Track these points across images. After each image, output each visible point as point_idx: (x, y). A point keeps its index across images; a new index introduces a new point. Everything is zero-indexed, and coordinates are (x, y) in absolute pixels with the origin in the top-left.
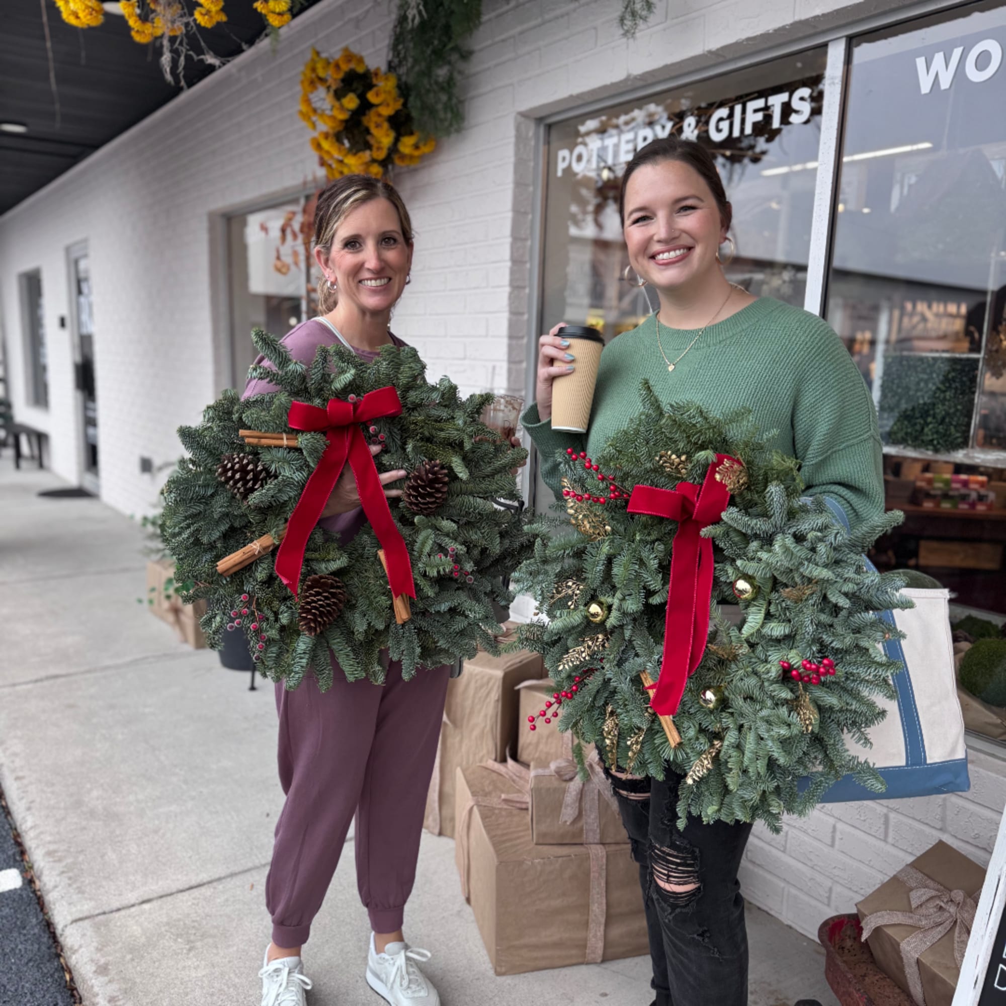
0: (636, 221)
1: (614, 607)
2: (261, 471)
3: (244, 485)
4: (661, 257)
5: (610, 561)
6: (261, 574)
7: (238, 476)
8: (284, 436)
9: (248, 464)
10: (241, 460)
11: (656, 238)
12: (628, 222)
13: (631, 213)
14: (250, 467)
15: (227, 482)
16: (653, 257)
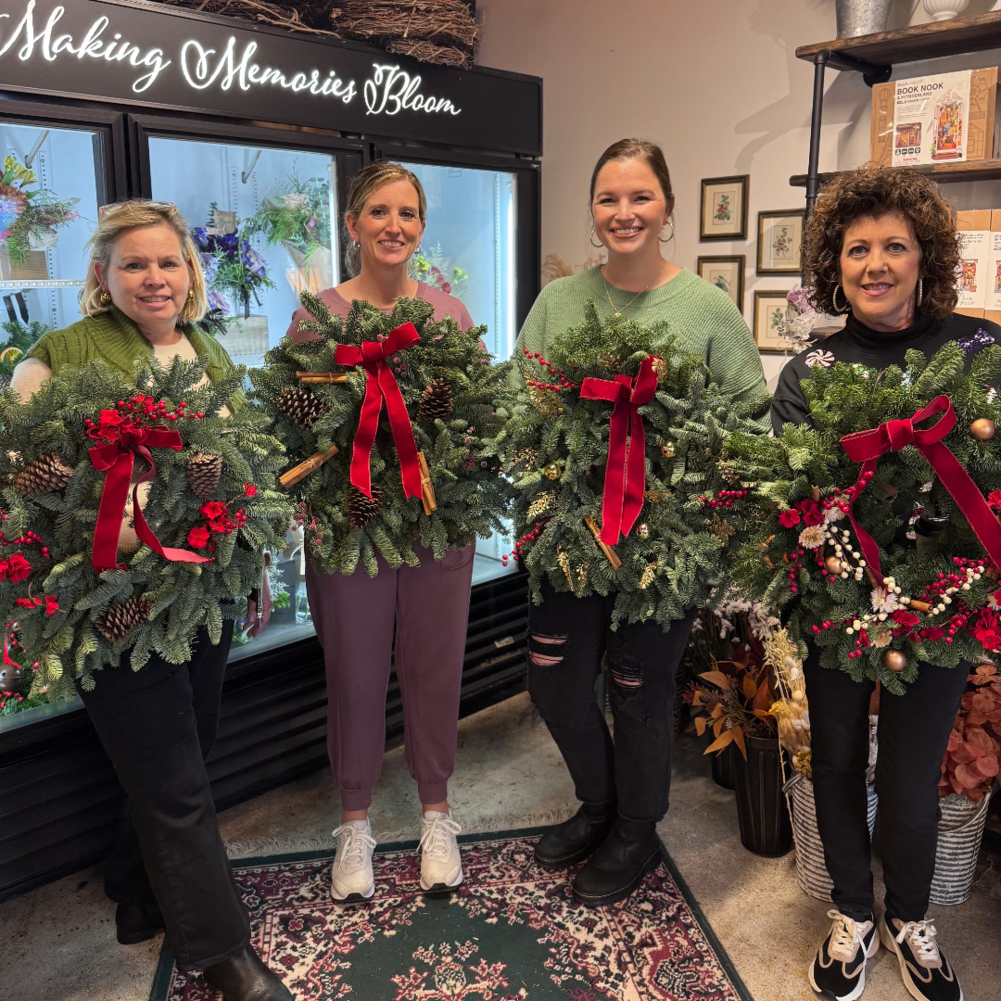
0: (603, 202)
1: (567, 468)
2: (314, 399)
3: (302, 411)
4: (619, 232)
5: (562, 436)
6: (314, 485)
7: (296, 404)
8: (331, 374)
9: (303, 395)
10: (297, 393)
11: (616, 217)
12: (595, 201)
13: (600, 195)
14: (305, 396)
15: (287, 410)
16: (612, 231)
